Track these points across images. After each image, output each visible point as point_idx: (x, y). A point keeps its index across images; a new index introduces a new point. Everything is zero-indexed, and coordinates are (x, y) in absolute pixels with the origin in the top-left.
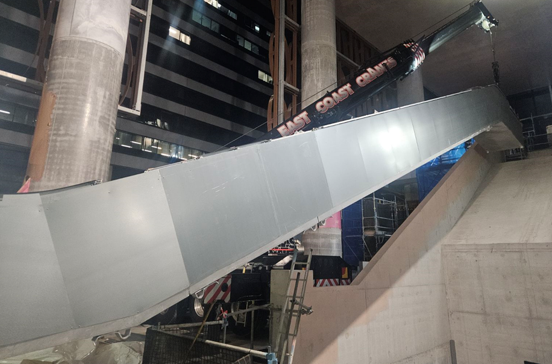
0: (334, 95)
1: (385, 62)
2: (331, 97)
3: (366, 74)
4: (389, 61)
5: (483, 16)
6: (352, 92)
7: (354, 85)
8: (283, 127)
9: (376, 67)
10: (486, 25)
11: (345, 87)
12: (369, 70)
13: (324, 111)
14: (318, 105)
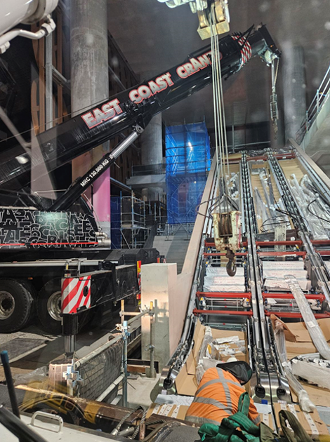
0: (151, 84)
1: (210, 53)
2: (148, 86)
3: (188, 65)
6: (170, 82)
7: (174, 75)
8: (90, 115)
9: (200, 59)
11: (164, 77)
12: (193, 60)
13: (138, 100)
14: (132, 94)
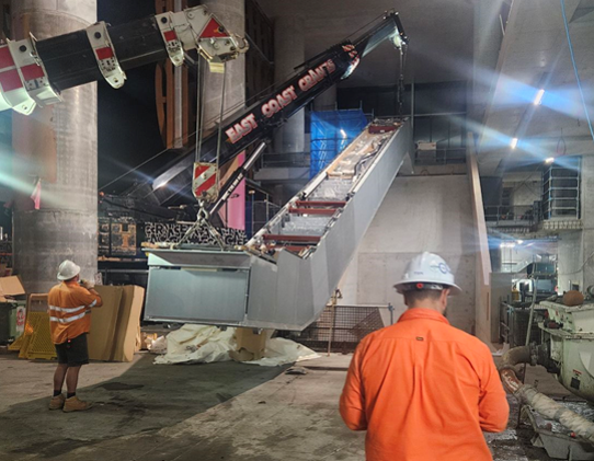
0: (279, 98)
1: (325, 65)
2: (276, 99)
3: (307, 77)
4: (329, 64)
5: (397, 32)
6: (295, 96)
7: (297, 88)
8: (231, 130)
9: (317, 70)
10: (398, 41)
11: (289, 90)
12: (311, 72)
13: (269, 115)
14: (264, 107)
